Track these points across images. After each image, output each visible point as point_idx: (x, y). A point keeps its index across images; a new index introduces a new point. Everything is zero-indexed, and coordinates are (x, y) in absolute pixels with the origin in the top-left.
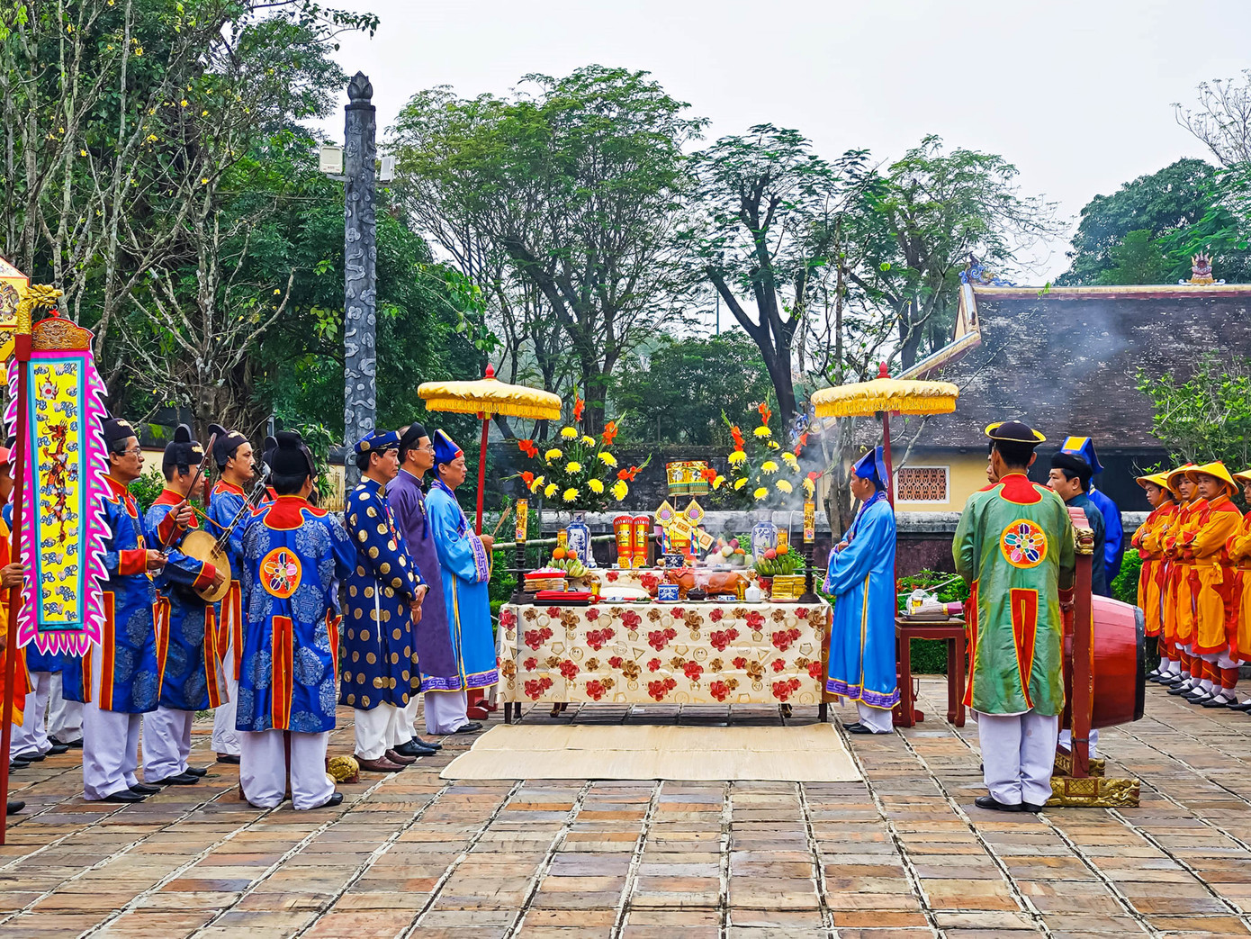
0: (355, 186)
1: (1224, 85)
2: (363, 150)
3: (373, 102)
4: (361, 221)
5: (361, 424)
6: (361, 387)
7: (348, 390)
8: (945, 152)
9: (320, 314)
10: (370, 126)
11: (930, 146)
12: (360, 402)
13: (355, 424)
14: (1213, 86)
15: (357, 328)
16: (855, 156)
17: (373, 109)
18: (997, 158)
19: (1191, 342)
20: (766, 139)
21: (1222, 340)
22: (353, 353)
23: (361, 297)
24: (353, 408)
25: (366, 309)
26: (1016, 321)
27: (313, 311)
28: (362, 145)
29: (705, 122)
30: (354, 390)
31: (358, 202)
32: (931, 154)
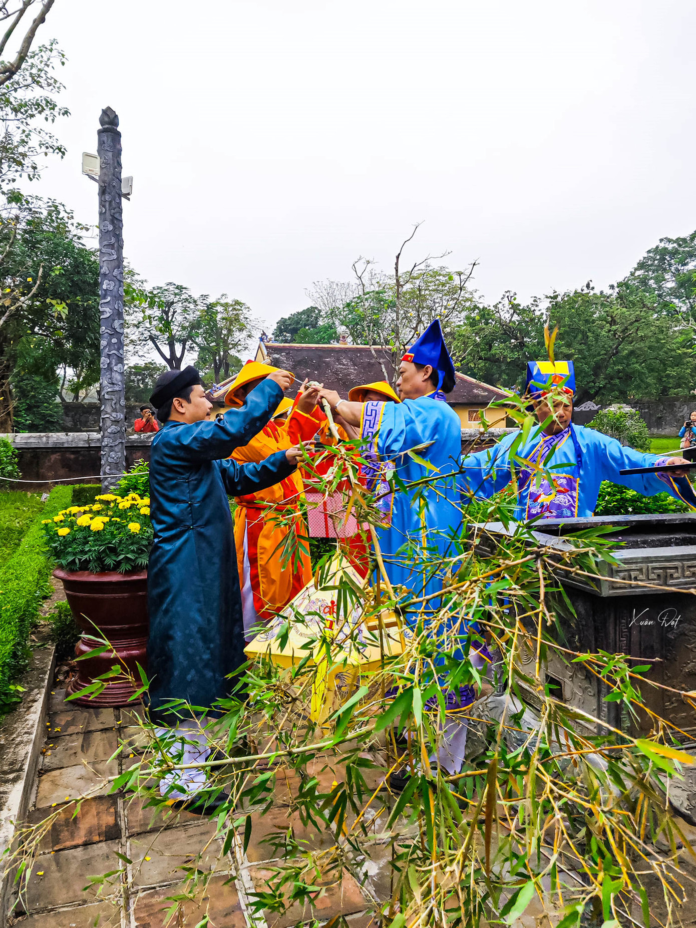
0: (108, 190)
1: (320, 283)
2: (113, 163)
3: (119, 129)
4: (113, 216)
5: (115, 369)
6: (114, 340)
7: (103, 343)
8: (229, 301)
9: (54, 302)
10: (118, 147)
11: (224, 297)
12: (114, 352)
13: (110, 368)
14: (317, 283)
15: (111, 296)
16: (204, 297)
17: (119, 135)
18: (244, 304)
19: (344, 365)
20: (171, 288)
21: (355, 365)
22: (108, 315)
23: (114, 274)
24: (109, 356)
25: (117, 283)
26: (282, 356)
27: (48, 301)
28: (113, 160)
29: (146, 281)
30: (109, 344)
31: (110, 202)
32: (223, 301)
